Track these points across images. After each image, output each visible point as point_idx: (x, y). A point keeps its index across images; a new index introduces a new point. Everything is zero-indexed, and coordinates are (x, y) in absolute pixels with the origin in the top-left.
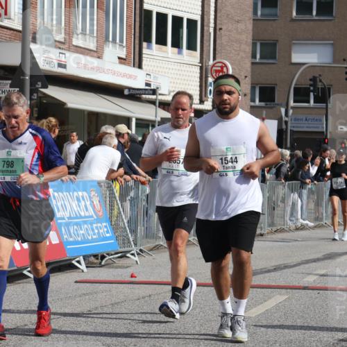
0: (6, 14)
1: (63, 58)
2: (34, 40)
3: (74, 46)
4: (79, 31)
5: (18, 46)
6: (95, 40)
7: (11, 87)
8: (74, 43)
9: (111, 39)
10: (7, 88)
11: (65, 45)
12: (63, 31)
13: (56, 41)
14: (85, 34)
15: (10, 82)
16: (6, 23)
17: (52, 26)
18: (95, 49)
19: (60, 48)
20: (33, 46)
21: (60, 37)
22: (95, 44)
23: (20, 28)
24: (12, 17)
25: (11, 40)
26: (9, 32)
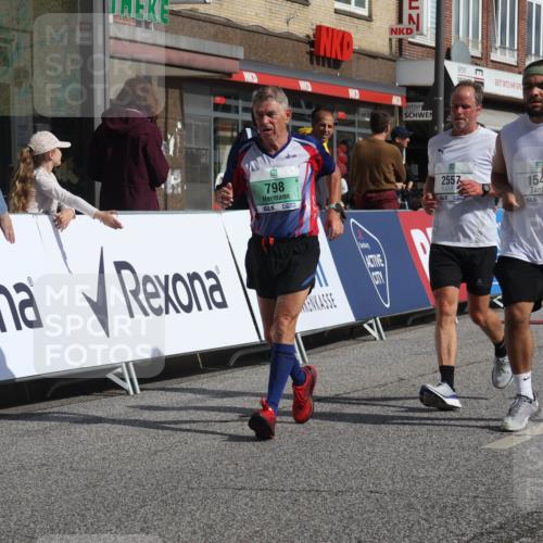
0: (418, 29)
1: (479, 75)
2: (448, 57)
3: (492, 61)
4: (498, 44)
5: (431, 64)
6: (516, 53)
7: (423, 108)
8: (492, 58)
9: (533, 52)
10: (420, 110)
11: (483, 61)
12: (480, 45)
13: (473, 57)
14: (505, 48)
15: (422, 104)
16: (418, 39)
17: (468, 40)
18: (515, 64)
19: (476, 64)
20: (447, 64)
21: (477, 53)
22: (516, 59)
23: (433, 44)
24: (425, 32)
25: (422, 58)
26: (421, 49)
